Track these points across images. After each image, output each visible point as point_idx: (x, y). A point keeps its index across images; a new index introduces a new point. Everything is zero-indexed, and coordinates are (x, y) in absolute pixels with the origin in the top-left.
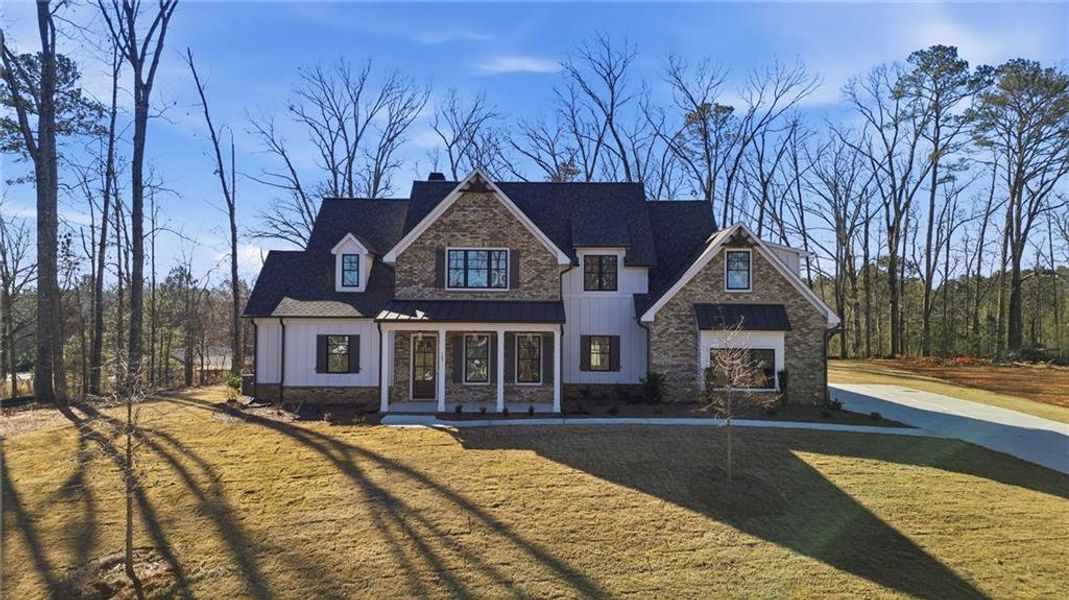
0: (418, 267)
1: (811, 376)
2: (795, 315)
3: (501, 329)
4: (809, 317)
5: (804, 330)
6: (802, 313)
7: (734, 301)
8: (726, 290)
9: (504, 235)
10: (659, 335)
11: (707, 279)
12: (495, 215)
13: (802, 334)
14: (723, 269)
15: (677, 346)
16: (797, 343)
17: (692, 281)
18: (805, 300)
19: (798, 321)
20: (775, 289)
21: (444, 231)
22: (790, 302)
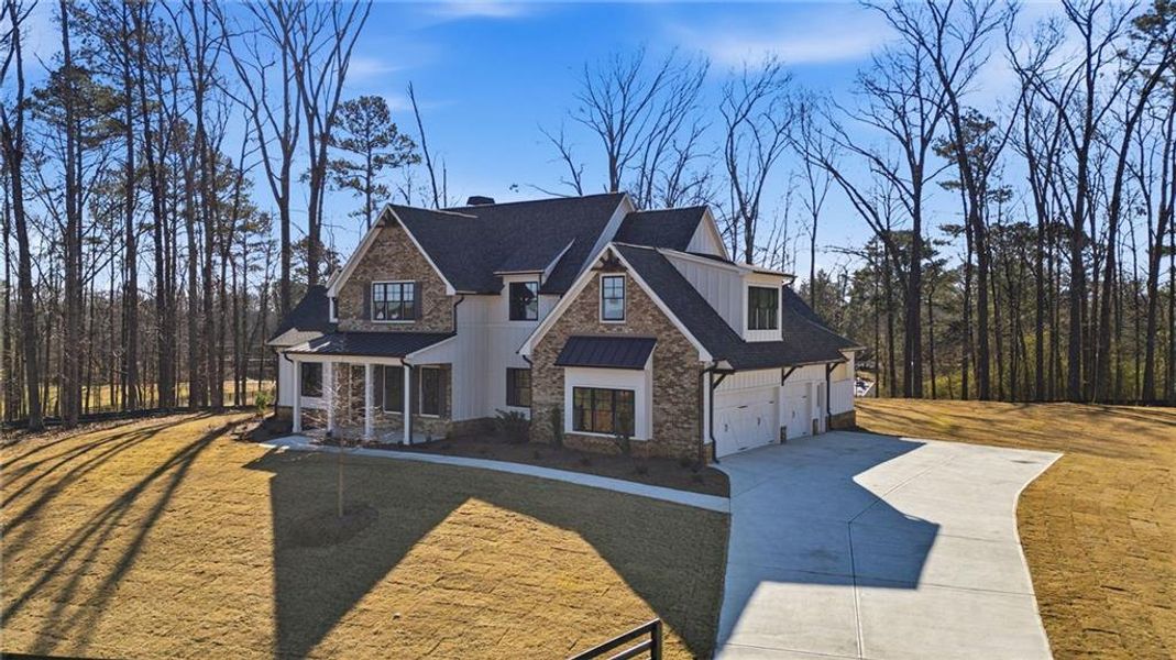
0: (353, 301)
1: (686, 426)
2: (669, 350)
3: (368, 362)
4: (683, 353)
5: (678, 368)
6: (676, 348)
7: (608, 333)
8: (601, 321)
9: (411, 267)
10: (539, 371)
11: (583, 309)
12: (405, 248)
13: (676, 374)
14: (598, 297)
15: (554, 382)
16: (671, 385)
17: (568, 311)
18: (680, 333)
19: (672, 358)
20: (648, 320)
21: (370, 266)
22: (664, 335)
